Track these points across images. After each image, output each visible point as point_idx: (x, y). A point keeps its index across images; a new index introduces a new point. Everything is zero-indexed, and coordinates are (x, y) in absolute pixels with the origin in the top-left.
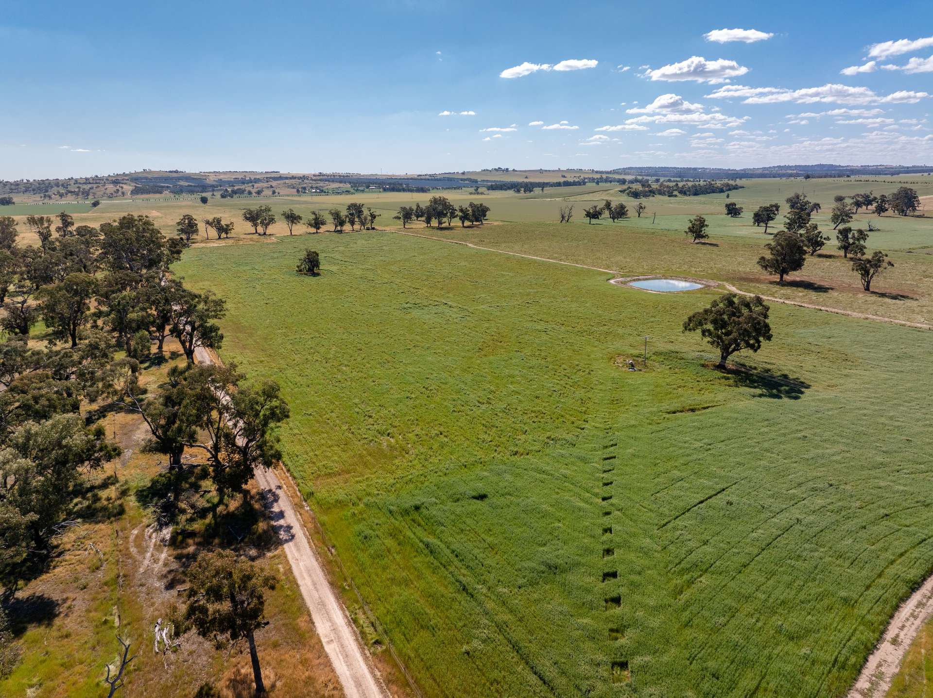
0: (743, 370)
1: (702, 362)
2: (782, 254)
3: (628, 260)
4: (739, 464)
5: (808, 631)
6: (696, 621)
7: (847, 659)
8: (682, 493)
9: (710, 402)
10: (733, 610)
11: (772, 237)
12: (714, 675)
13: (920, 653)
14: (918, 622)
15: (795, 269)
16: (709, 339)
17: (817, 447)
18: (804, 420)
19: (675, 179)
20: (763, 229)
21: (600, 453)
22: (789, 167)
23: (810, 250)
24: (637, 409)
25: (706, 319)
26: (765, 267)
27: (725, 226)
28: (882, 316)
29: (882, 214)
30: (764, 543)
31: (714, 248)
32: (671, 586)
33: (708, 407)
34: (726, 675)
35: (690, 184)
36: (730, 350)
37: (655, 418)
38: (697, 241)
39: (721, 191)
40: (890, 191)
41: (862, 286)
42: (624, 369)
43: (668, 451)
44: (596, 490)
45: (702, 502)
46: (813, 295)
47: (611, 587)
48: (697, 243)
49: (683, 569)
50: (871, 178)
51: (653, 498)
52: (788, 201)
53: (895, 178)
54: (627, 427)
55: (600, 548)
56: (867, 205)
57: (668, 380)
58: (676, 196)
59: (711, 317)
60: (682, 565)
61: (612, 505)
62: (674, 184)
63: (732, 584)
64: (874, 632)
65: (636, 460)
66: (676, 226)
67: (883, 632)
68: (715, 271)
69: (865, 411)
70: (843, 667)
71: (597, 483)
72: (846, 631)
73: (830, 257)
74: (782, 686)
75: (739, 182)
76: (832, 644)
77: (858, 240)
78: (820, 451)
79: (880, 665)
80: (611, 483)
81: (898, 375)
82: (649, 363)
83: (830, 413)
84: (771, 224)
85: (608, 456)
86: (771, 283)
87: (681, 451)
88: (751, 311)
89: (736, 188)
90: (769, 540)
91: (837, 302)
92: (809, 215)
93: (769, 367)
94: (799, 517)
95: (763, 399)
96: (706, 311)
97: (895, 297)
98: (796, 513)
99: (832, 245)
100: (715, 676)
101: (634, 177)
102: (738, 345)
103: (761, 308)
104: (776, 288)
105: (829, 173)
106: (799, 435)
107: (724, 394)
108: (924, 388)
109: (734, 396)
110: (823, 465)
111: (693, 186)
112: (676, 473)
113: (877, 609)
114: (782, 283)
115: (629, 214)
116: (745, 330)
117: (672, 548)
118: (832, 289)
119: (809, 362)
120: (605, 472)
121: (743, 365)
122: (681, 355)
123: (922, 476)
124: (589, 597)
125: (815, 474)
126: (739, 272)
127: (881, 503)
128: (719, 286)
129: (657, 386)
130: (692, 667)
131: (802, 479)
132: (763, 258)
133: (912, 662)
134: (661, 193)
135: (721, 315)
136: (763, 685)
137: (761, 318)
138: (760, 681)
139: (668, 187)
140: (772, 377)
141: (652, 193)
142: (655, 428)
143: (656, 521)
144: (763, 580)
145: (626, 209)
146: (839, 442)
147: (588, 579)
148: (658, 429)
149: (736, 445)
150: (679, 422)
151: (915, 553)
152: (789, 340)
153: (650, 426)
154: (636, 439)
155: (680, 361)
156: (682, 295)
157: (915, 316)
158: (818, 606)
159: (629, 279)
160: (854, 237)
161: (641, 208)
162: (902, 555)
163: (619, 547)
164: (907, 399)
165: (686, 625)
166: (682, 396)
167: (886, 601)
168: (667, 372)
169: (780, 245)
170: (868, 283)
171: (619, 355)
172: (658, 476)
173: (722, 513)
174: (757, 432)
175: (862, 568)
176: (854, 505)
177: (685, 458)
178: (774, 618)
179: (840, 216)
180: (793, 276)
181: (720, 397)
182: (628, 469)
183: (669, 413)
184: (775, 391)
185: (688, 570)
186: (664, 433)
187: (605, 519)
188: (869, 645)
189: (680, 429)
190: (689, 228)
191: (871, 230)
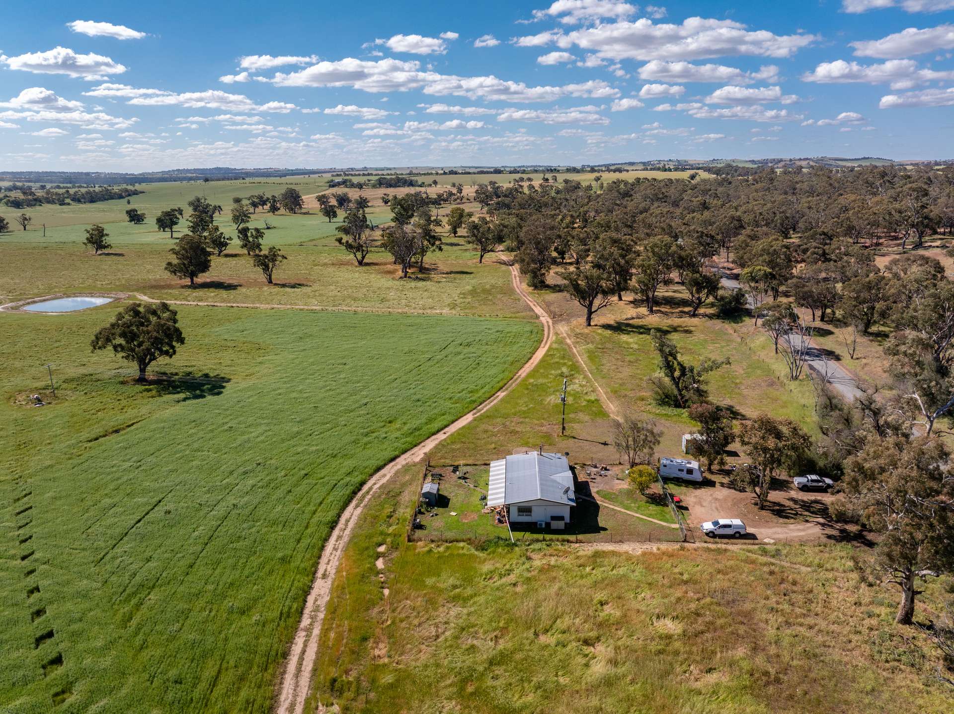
0: (165, 378)
1: (121, 379)
2: (187, 257)
3: (18, 281)
4: (171, 471)
5: (256, 600)
6: (150, 639)
7: (290, 608)
8: (116, 520)
9: (134, 419)
10: (186, 612)
11: (178, 241)
12: (176, 682)
13: (342, 576)
14: (339, 552)
15: (203, 271)
16: (124, 354)
17: (243, 434)
18: (228, 412)
19: (65, 185)
20: (168, 234)
21: (10, 508)
22: (188, 171)
23: (216, 251)
24: (52, 446)
25: (113, 334)
26: (174, 272)
27: (129, 234)
28: (285, 304)
29: (276, 213)
30: (206, 538)
31: (120, 258)
32: (119, 616)
33: (132, 424)
34: (188, 676)
35: (83, 190)
36: (147, 361)
37: (75, 451)
38: (99, 252)
39: (121, 197)
40: (279, 192)
41: (264, 280)
42: (29, 407)
43: (94, 481)
44: (12, 552)
45: (139, 521)
46: (224, 293)
47: (49, 649)
48: (100, 255)
49: (129, 595)
50: (262, 180)
51: (84, 536)
52: (191, 204)
53: (283, 180)
54: (42, 470)
55: (27, 613)
56: (263, 205)
57: (84, 407)
58: (69, 204)
59: (118, 331)
60: (128, 591)
61: (36, 560)
62: (64, 190)
63: (182, 588)
64: (308, 575)
65: (58, 503)
66: (73, 237)
67: (315, 573)
68: (123, 282)
69: (279, 391)
70: (288, 616)
71: (11, 544)
72: (286, 586)
73: (235, 256)
74: (240, 659)
75: (138, 187)
76: (277, 602)
77: (257, 238)
78: (246, 437)
79: (316, 600)
80: (31, 537)
81: (302, 353)
82: (58, 393)
83: (250, 400)
84: (175, 228)
85: (22, 509)
86: (183, 287)
87: (109, 477)
88: (159, 317)
89: (136, 193)
90: (210, 533)
91: (247, 297)
92: (211, 217)
93: (190, 369)
94: (235, 502)
95: (188, 402)
96: (113, 325)
97: (293, 287)
98: (231, 500)
99: (235, 244)
100: (178, 682)
101: (11, 184)
102: (153, 354)
103: (168, 313)
104: (188, 292)
105: (226, 176)
106: (226, 427)
107: (148, 407)
108: (323, 360)
109: (159, 406)
110: (250, 448)
111: (87, 193)
112: (108, 501)
113: (308, 556)
114: (194, 286)
115: (11, 227)
116: (156, 338)
117: (114, 579)
118: (240, 286)
119: (227, 357)
120: (20, 527)
121: (165, 374)
122: (97, 376)
123: (328, 433)
124: (20, 673)
125: (244, 459)
126: (149, 280)
127: (301, 466)
128: (129, 297)
129: (72, 416)
130: (154, 686)
131: (233, 467)
132: (169, 264)
133: (338, 586)
134: (49, 201)
135: (129, 327)
136: (224, 665)
137: (170, 323)
138: (221, 664)
139: (57, 194)
140: (194, 378)
141: (38, 201)
142: (75, 461)
143: (92, 559)
144: (210, 572)
145: (5, 222)
146: (261, 424)
147: (15, 655)
148: (81, 461)
149: (167, 454)
150: (103, 447)
151: (331, 498)
152: (207, 340)
153: (71, 461)
154: (54, 480)
155: (96, 384)
156: (89, 312)
157: (310, 300)
158: (261, 574)
159: (21, 303)
160: (252, 235)
161: (25, 219)
162: (321, 503)
163: (51, 603)
164: (311, 372)
165: (142, 648)
166: (103, 420)
167: (313, 547)
168: (82, 398)
169: (184, 249)
170: (270, 276)
171: (20, 392)
172: (87, 511)
173: (161, 524)
174: (186, 435)
175: (292, 527)
176: (279, 475)
177: (116, 482)
178: (225, 602)
179: (240, 217)
180: (201, 278)
181: (144, 410)
182: (49, 516)
183: (90, 441)
184: (198, 392)
185: (134, 594)
186: (87, 464)
187: (28, 579)
188: (306, 588)
189: (105, 454)
190: (87, 239)
191: (268, 228)
